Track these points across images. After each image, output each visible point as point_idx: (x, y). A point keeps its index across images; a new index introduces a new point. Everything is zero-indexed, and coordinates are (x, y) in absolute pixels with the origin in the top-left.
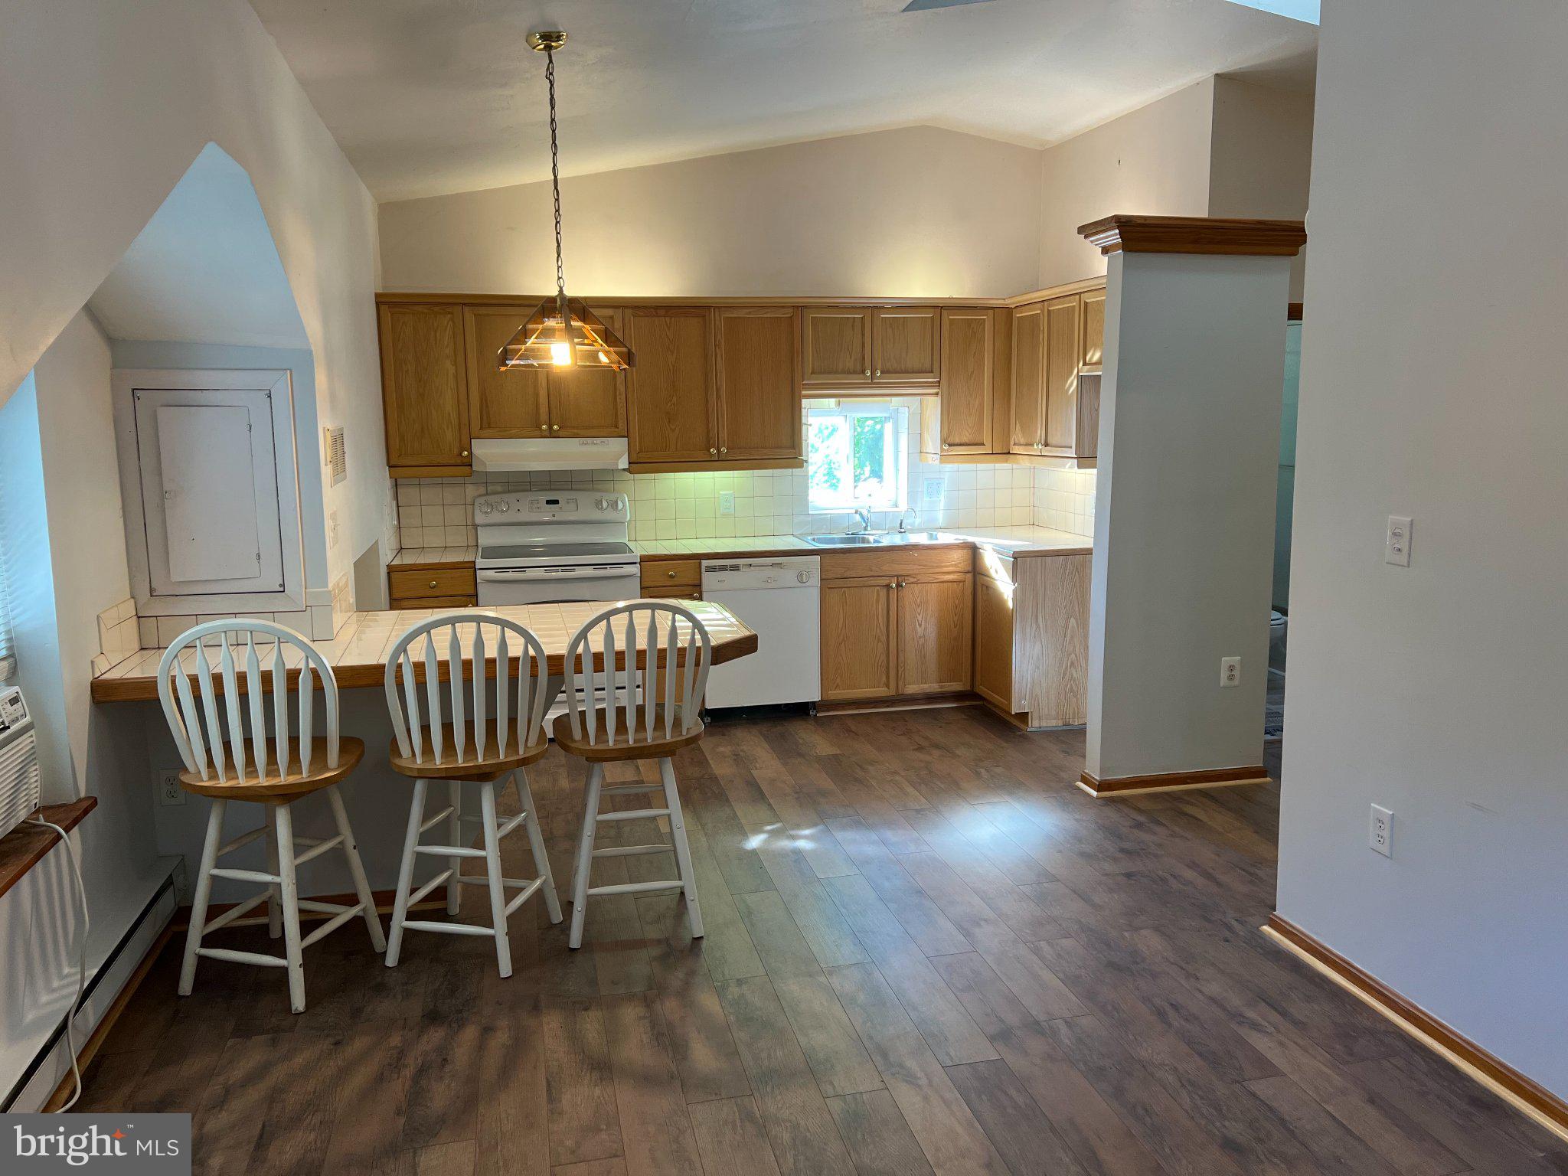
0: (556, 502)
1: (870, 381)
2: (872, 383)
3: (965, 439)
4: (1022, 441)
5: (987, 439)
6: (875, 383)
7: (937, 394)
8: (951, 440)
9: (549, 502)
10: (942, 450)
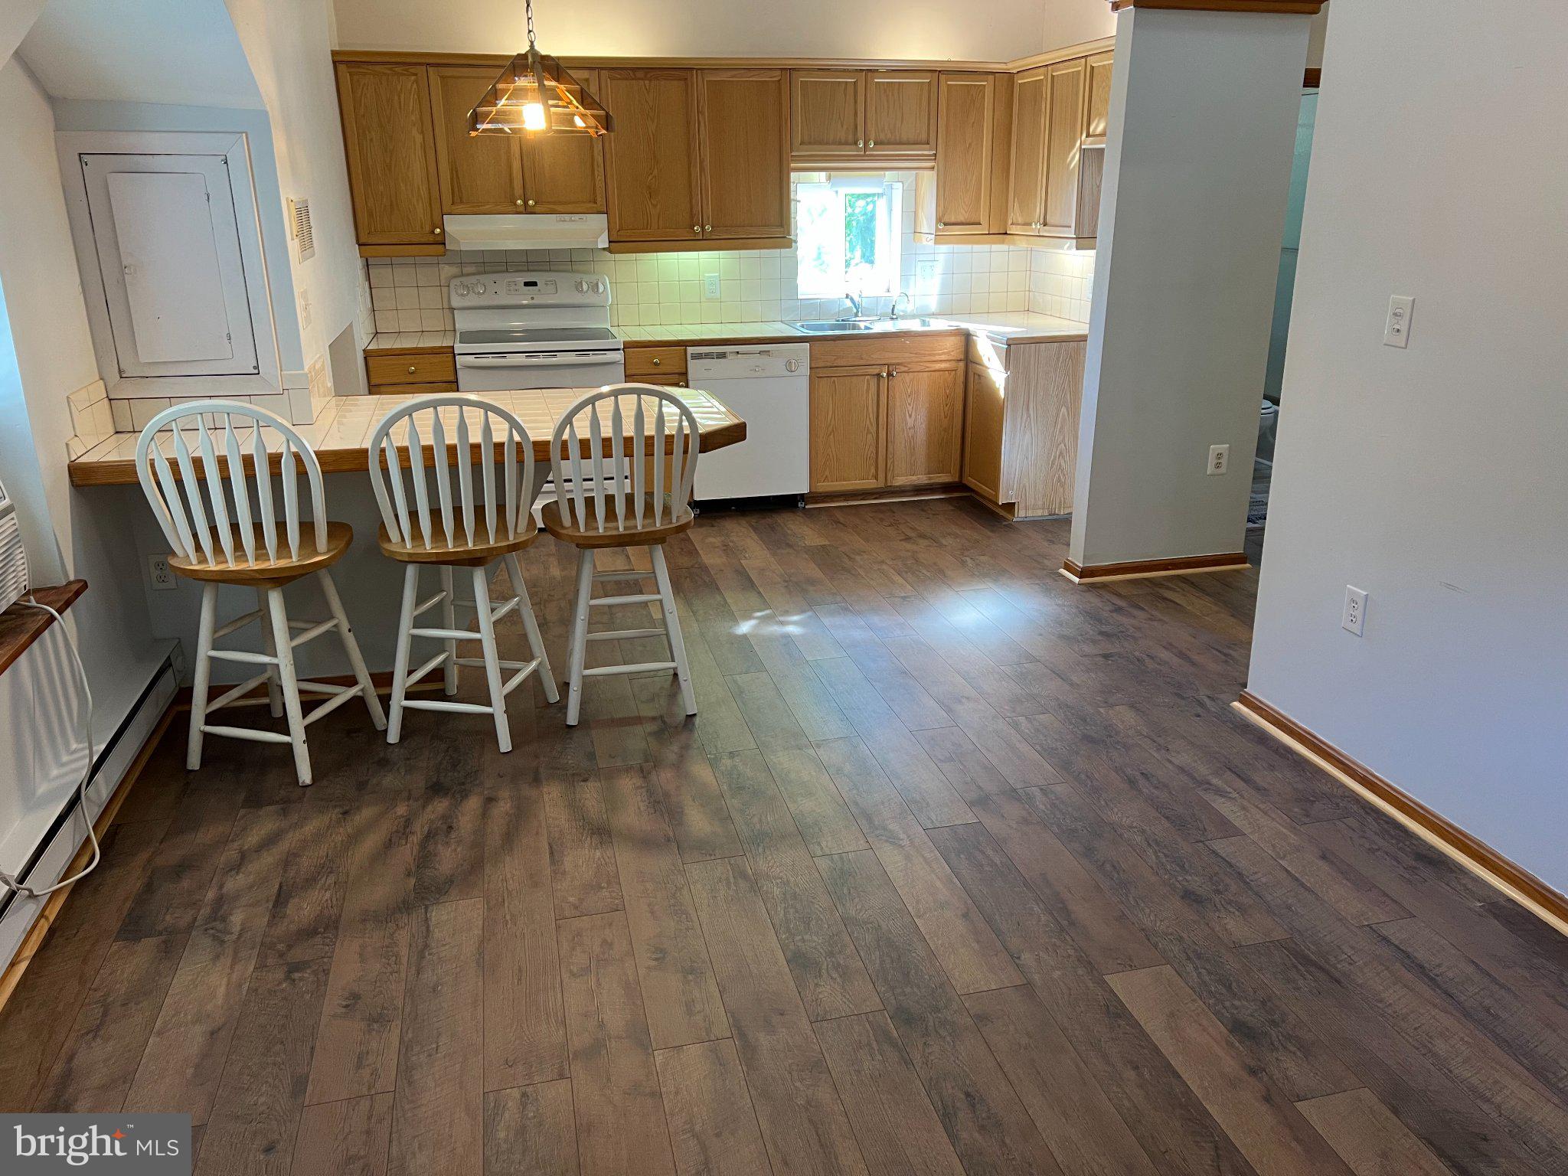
0: (534, 284)
1: (862, 153)
2: (865, 155)
3: (961, 219)
4: (1020, 220)
5: (984, 220)
6: (868, 156)
7: (933, 168)
8: (946, 219)
9: (527, 284)
10: (937, 229)
